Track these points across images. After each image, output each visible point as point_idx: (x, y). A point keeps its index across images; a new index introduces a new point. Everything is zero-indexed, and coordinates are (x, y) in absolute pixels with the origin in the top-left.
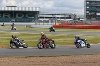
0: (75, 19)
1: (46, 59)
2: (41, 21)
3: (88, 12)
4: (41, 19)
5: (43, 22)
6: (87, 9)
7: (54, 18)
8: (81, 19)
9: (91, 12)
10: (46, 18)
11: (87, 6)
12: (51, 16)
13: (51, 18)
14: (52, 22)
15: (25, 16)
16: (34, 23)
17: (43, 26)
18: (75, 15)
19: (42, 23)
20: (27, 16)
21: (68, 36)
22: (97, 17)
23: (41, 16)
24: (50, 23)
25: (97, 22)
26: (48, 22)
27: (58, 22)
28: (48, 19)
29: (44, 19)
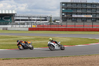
0: (50, 21)
1: (22, 61)
2: (17, 24)
3: (63, 14)
4: (17, 22)
5: (19, 24)
6: (63, 11)
7: (30, 20)
8: (57, 21)
9: (66, 13)
10: (22, 20)
11: (62, 8)
12: (27, 18)
13: (27, 20)
14: (28, 24)
15: (1, 18)
16: (10, 26)
17: (19, 29)
18: (51, 18)
19: (18, 26)
20: (3, 18)
21: (44, 39)
22: (73, 19)
23: (17, 18)
24: (26, 26)
25: (73, 23)
26: (24, 24)
27: (34, 24)
28: (24, 22)
29: (20, 22)
